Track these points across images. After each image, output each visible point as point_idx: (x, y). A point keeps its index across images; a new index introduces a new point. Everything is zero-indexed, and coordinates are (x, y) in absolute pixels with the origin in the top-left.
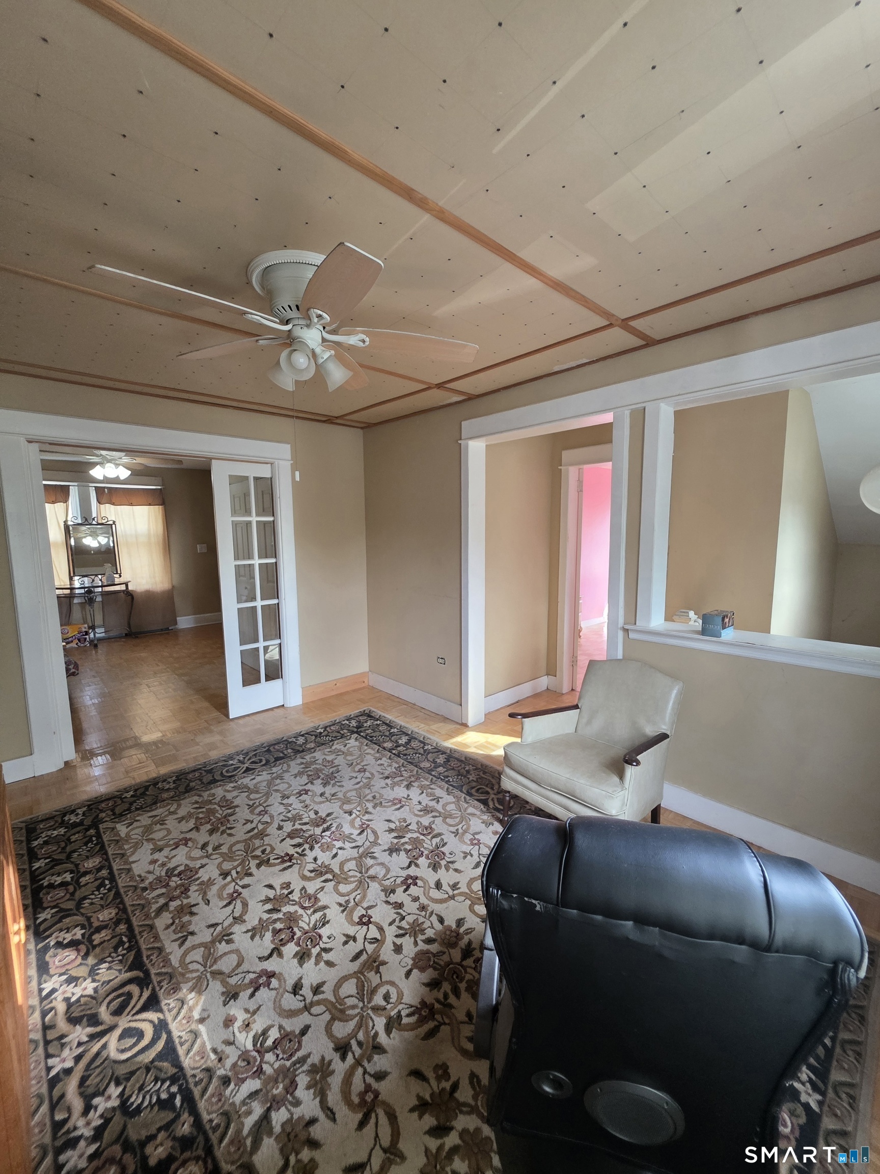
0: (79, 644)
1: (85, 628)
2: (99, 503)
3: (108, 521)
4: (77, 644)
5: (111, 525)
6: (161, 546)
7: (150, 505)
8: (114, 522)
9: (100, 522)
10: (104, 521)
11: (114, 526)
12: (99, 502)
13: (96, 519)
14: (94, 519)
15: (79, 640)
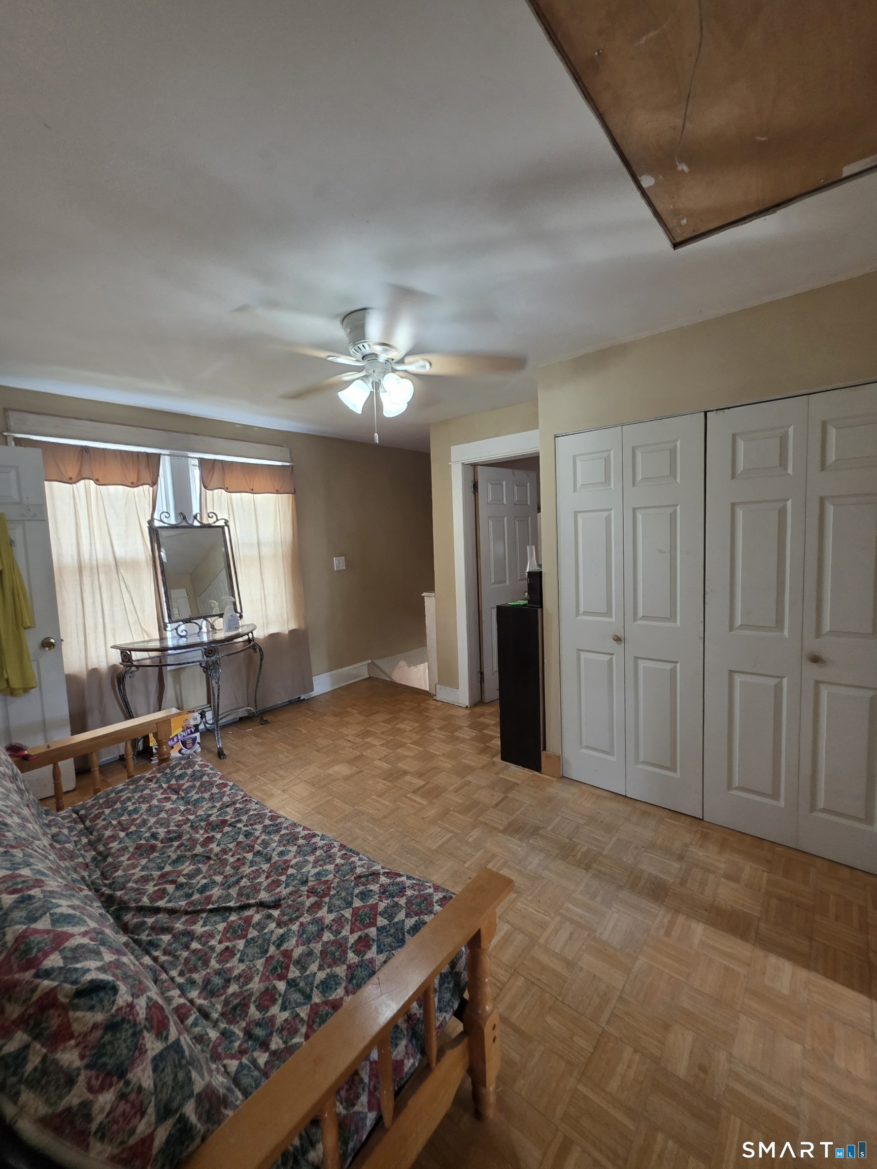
0: (184, 751)
1: (195, 719)
2: (205, 487)
3: (217, 520)
4: (180, 752)
5: (222, 527)
6: (289, 560)
7: (277, 492)
8: (226, 522)
9: (205, 522)
10: (211, 521)
11: (226, 528)
12: (205, 484)
13: (198, 515)
14: (195, 517)
15: (184, 743)
